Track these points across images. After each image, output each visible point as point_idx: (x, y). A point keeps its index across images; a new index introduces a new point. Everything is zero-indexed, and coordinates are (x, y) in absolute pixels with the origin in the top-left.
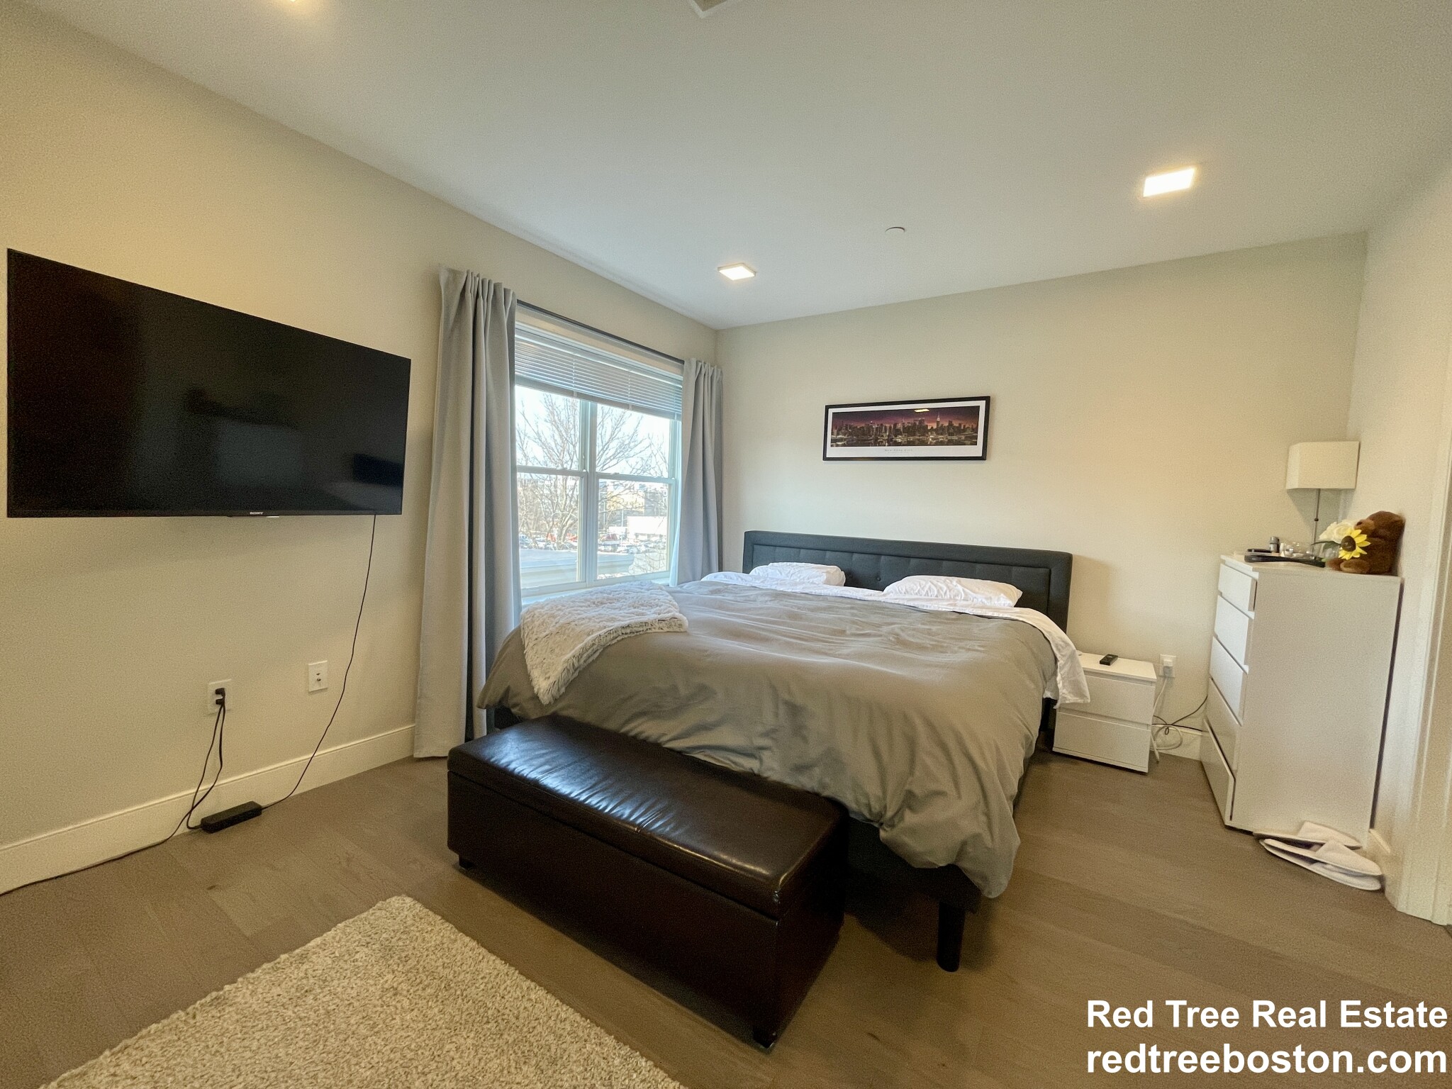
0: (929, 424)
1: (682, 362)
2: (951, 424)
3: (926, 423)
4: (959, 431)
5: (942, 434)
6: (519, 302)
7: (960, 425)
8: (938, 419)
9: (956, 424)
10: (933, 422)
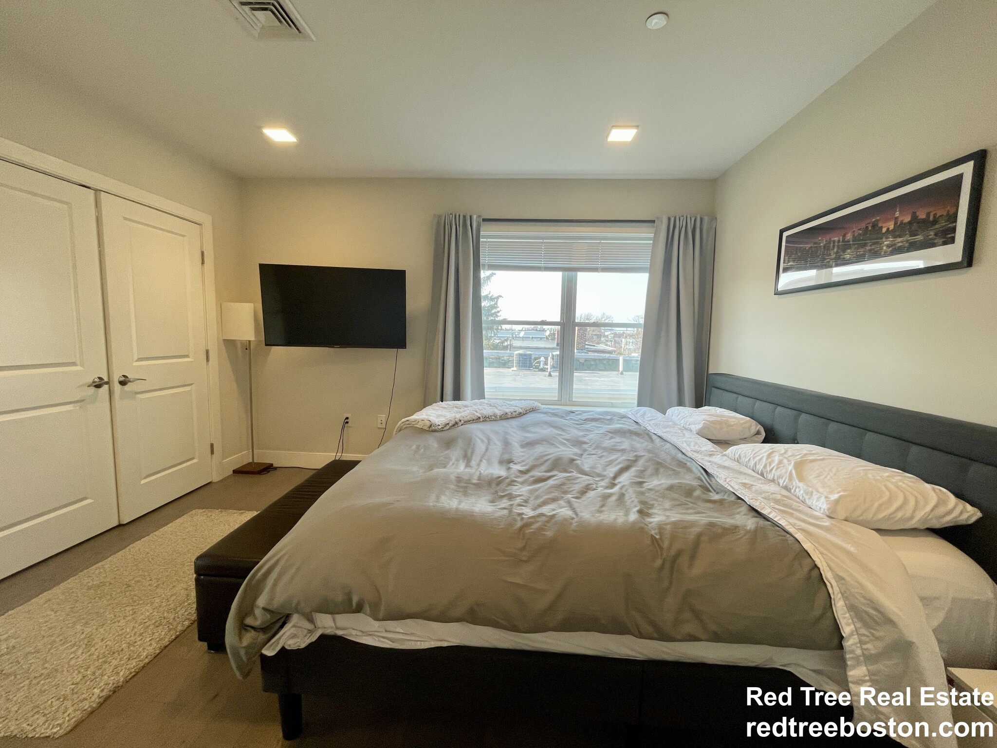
0: (884, 225)
1: (653, 221)
2: (914, 216)
3: (880, 225)
4: (926, 224)
5: (900, 236)
6: (484, 220)
7: (928, 214)
8: (897, 214)
9: (922, 215)
10: (888, 220)
